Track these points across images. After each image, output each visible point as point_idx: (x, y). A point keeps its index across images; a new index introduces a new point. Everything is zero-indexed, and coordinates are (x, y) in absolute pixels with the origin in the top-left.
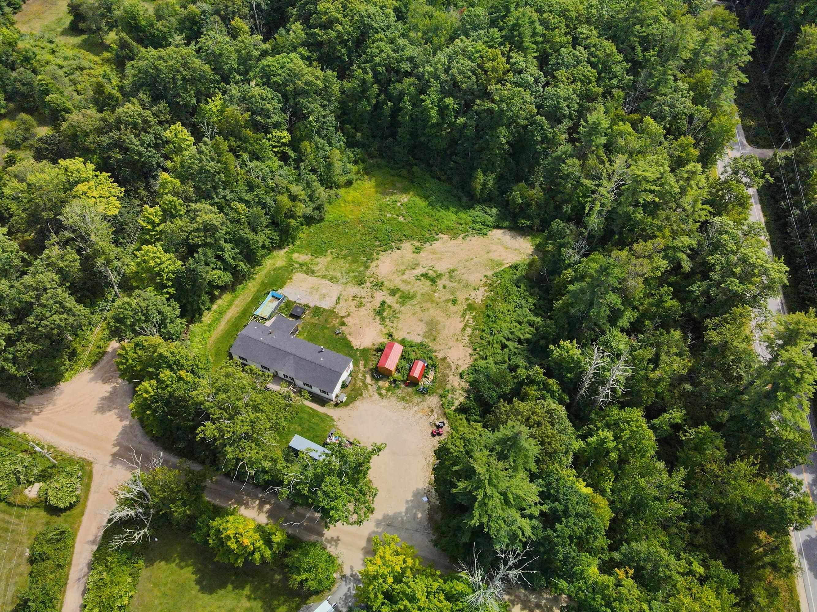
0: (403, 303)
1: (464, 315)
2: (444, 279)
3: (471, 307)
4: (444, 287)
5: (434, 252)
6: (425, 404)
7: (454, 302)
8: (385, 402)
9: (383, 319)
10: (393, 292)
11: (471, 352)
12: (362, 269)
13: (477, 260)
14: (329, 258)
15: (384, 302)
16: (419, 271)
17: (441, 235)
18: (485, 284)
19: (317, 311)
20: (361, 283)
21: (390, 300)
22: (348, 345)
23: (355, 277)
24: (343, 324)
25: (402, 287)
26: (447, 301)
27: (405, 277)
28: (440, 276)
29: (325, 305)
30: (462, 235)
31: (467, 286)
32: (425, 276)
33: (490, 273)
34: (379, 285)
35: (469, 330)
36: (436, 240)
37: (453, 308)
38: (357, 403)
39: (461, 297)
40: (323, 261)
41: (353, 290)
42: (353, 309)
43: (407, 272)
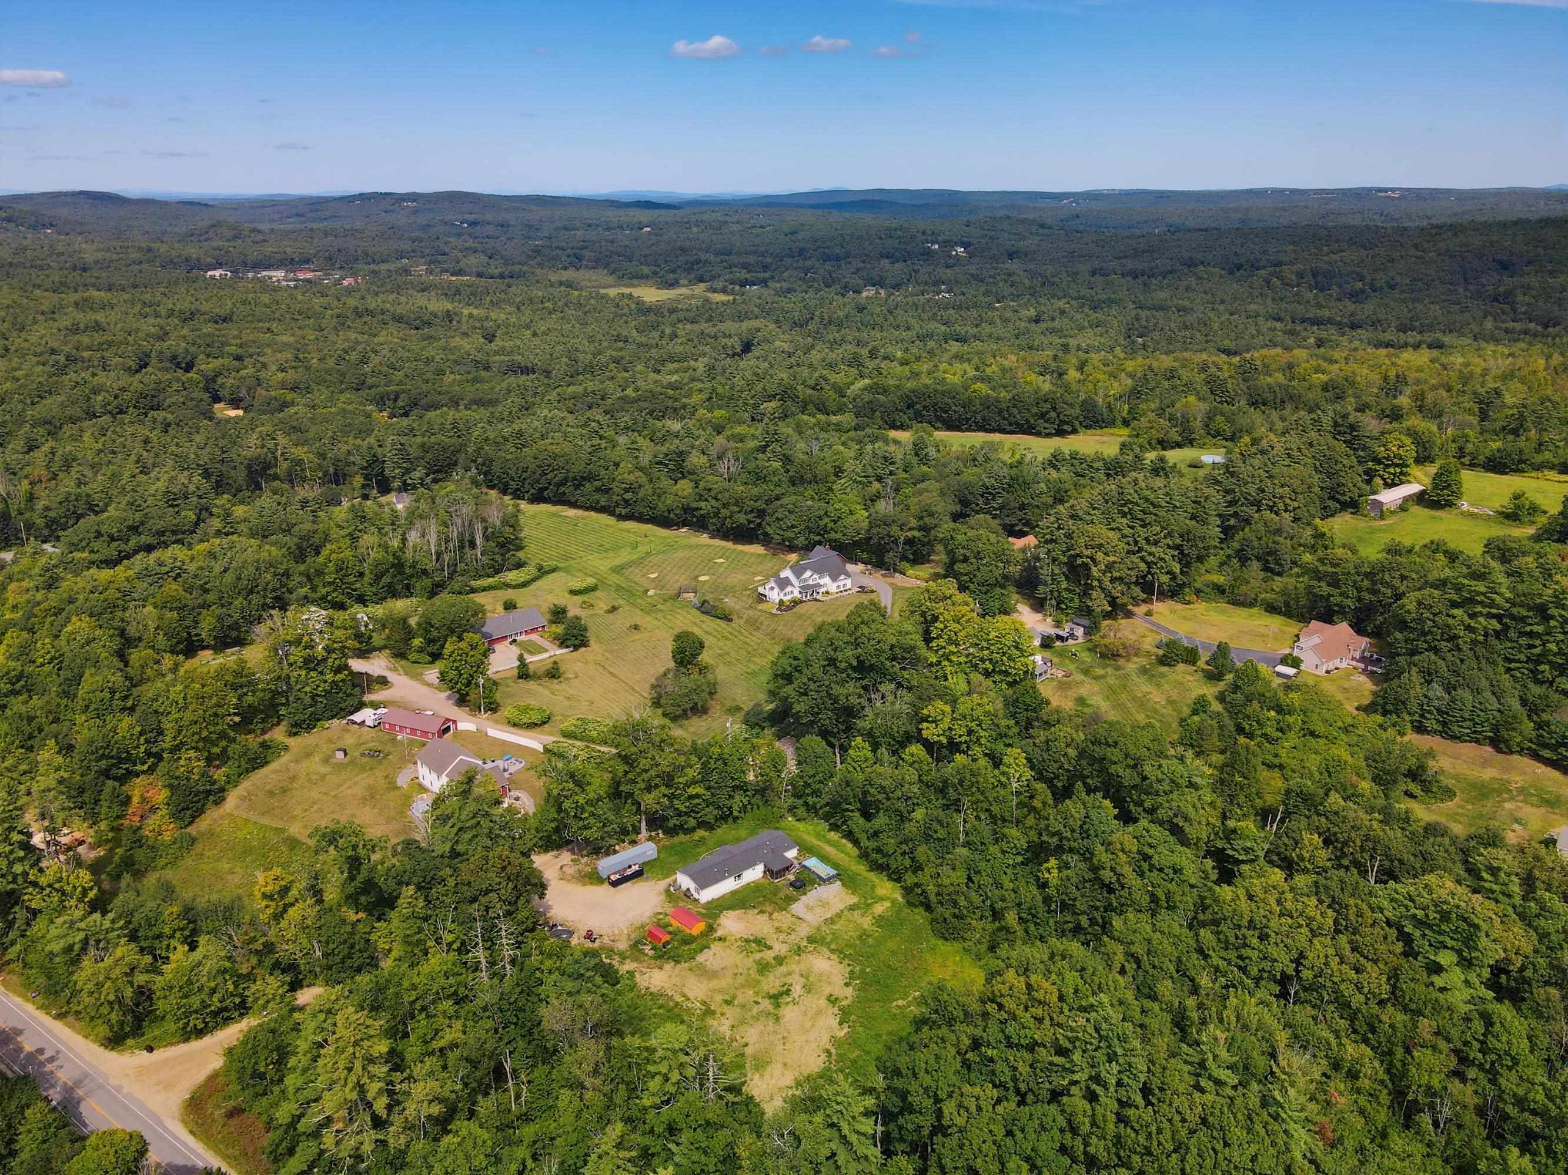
0: (758, 963)
1: (703, 1003)
2: (771, 1008)
3: (709, 1012)
4: (757, 1003)
5: (819, 1012)
6: (624, 938)
7: (728, 1003)
8: (648, 913)
9: (747, 941)
10: (780, 960)
11: (652, 990)
12: (833, 946)
13: (780, 1047)
14: (866, 927)
15: (770, 948)
16: (797, 990)
17: (846, 1030)
18: (733, 1040)
19: (791, 900)
20: (811, 940)
21: (769, 955)
22: (731, 908)
23: (824, 938)
24: (762, 912)
25: (783, 969)
26: (734, 998)
27: (796, 976)
28: (778, 1006)
29: (797, 908)
30: (833, 1051)
31: (743, 1022)
32: (788, 992)
33: (748, 1051)
34: (799, 951)
35: (679, 999)
36: (841, 1024)
37: (719, 998)
38: (663, 897)
39: (729, 1011)
40: (867, 922)
41: (804, 931)
42: (776, 924)
43: (803, 980)
